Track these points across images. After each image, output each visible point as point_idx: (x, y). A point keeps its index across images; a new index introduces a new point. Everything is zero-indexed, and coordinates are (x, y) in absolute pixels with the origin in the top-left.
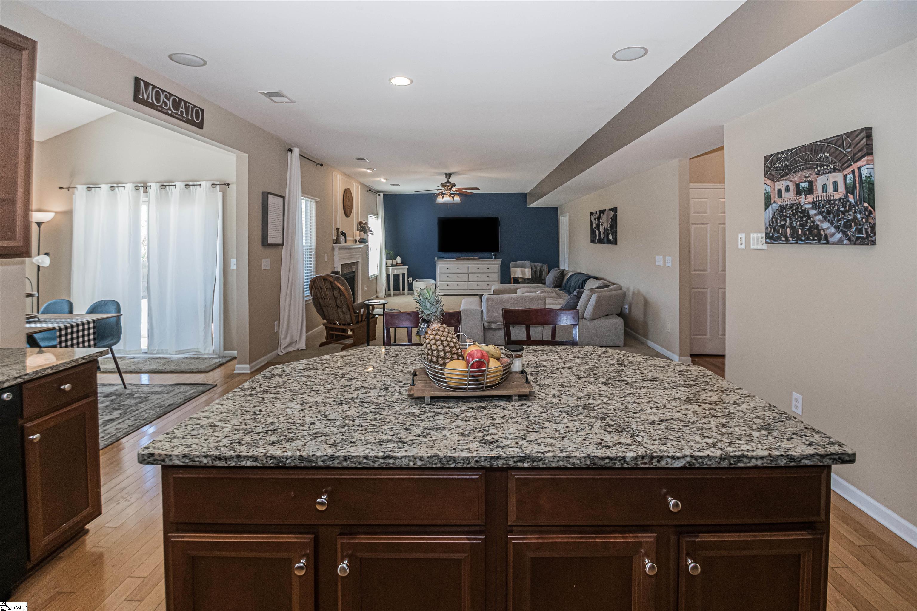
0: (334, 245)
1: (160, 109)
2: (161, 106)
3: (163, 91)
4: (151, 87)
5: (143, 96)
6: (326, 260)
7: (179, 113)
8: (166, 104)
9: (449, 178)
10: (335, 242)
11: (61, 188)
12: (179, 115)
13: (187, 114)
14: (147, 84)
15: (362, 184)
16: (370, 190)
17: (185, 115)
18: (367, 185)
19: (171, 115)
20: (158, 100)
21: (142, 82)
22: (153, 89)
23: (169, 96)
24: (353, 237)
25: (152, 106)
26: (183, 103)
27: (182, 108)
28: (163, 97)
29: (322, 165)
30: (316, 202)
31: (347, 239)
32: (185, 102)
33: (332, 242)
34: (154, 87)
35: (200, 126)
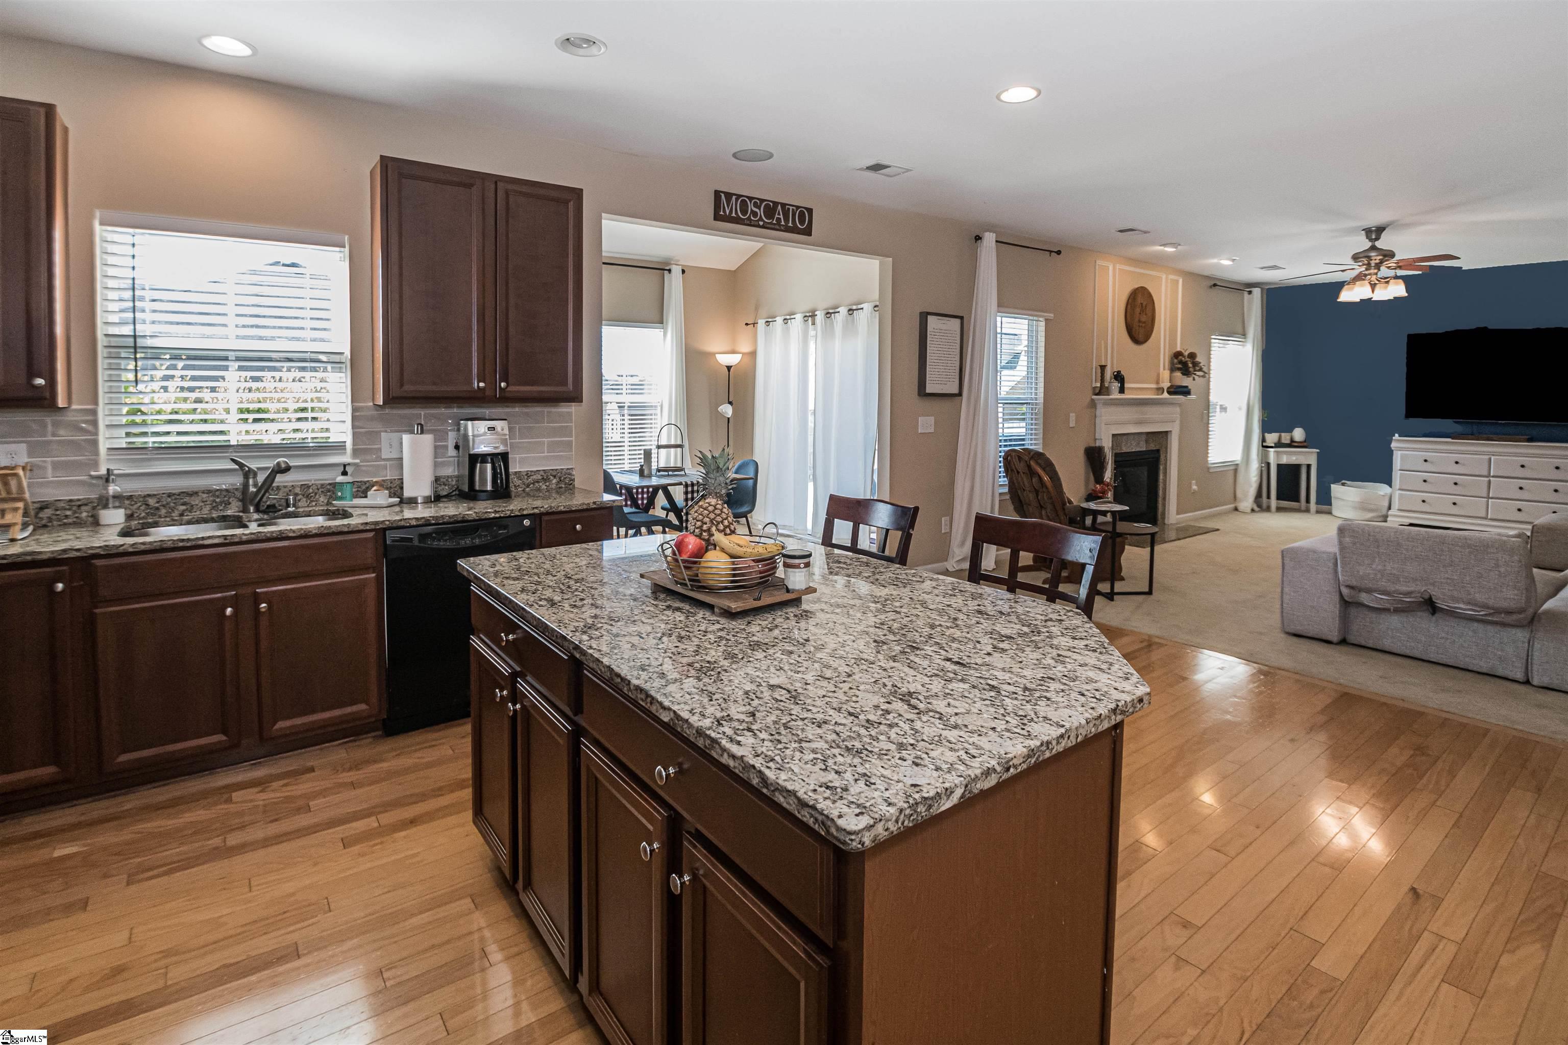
0: (1094, 397)
1: (748, 222)
2: (749, 219)
3: (751, 198)
4: (734, 197)
5: (724, 211)
6: (1072, 424)
7: (774, 222)
8: (755, 214)
9: (1377, 239)
10: (1097, 391)
11: (747, 324)
12: (775, 224)
13: (786, 220)
14: (729, 196)
15: (1192, 277)
16: (1215, 285)
17: (783, 223)
18: (1206, 274)
19: (763, 227)
20: (744, 212)
21: (723, 195)
22: (737, 200)
23: (759, 202)
24: (1158, 383)
25: (737, 221)
26: (779, 207)
27: (779, 214)
28: (751, 207)
29: (1059, 253)
30: (1046, 320)
31: (1126, 385)
32: (783, 205)
33: (1091, 392)
34: (739, 196)
35: (808, 232)
